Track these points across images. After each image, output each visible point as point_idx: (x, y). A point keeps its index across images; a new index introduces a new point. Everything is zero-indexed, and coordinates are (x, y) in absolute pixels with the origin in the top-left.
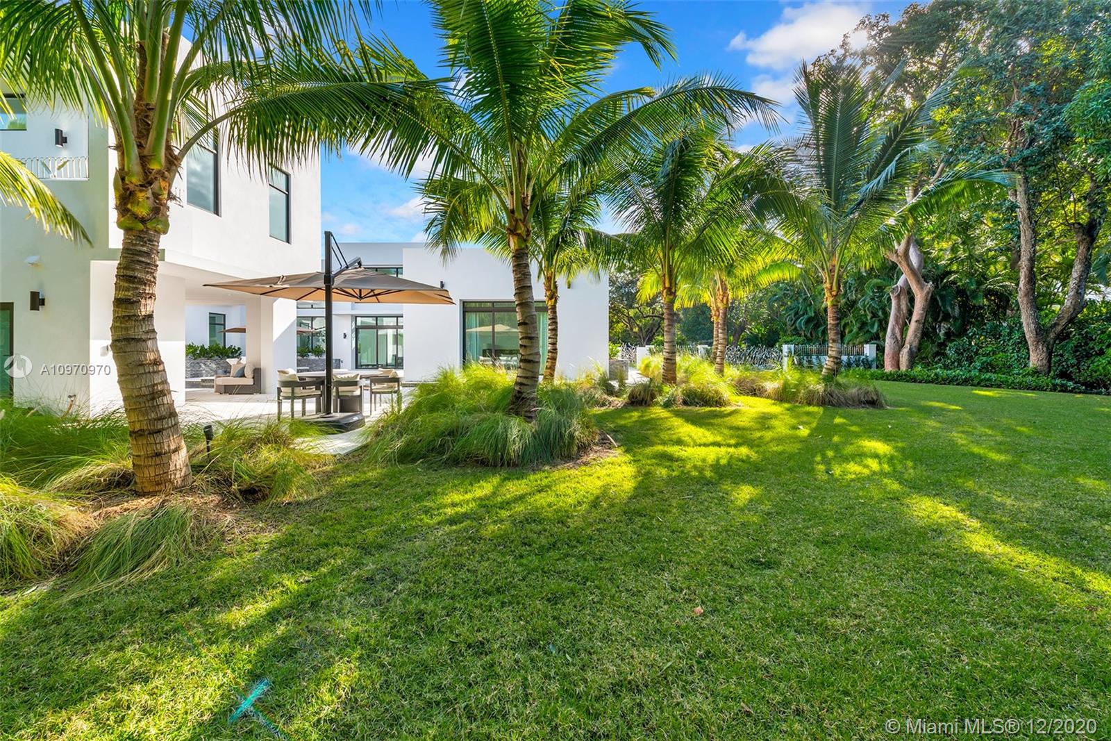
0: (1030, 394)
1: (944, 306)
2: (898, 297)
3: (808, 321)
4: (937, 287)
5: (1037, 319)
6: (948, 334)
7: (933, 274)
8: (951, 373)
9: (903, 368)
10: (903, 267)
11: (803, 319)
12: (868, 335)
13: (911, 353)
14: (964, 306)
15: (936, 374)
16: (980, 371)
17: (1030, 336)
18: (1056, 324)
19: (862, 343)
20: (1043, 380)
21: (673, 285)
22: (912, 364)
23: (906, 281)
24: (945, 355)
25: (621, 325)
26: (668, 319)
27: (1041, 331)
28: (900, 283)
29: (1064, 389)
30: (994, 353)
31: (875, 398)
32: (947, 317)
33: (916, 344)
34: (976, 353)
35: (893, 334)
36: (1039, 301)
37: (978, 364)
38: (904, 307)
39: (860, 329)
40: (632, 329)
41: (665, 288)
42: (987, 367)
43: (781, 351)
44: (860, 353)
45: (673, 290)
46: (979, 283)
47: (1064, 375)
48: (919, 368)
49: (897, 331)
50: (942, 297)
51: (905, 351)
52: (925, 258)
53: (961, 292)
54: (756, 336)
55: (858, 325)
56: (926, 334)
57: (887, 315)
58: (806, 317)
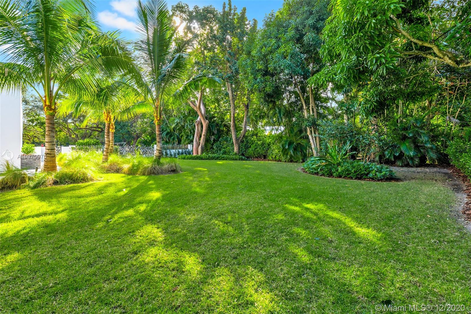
0: (232, 162)
1: (213, 129)
2: (198, 125)
3: (167, 134)
4: (210, 122)
5: (236, 136)
6: (214, 140)
7: (209, 117)
8: (214, 155)
9: (199, 154)
10: (199, 113)
11: (165, 133)
12: (189, 140)
13: (202, 148)
14: (219, 130)
15: (209, 156)
16: (222, 154)
17: (234, 141)
18: (240, 137)
19: (187, 144)
20: (237, 157)
21: (53, 103)
22: (202, 153)
23: (200, 119)
24: (213, 148)
25: (62, 133)
26: (48, 126)
27: (237, 139)
28: (198, 119)
29: (242, 160)
30: (227, 147)
31: (175, 168)
32: (213, 134)
33: (203, 144)
34: (222, 148)
35: (196, 140)
36: (237, 129)
37: (222, 151)
38: (200, 129)
39: (187, 138)
40: (70, 136)
41: (46, 105)
42: (225, 153)
43: (154, 148)
44: (187, 148)
45: (53, 107)
46: (222, 122)
47: (243, 155)
48: (204, 154)
49: (197, 139)
50: (212, 126)
51: (200, 147)
52: (207, 111)
53: (217, 125)
54: (146, 141)
55: (186, 136)
56: (207, 141)
57: (194, 131)
58: (166, 132)
